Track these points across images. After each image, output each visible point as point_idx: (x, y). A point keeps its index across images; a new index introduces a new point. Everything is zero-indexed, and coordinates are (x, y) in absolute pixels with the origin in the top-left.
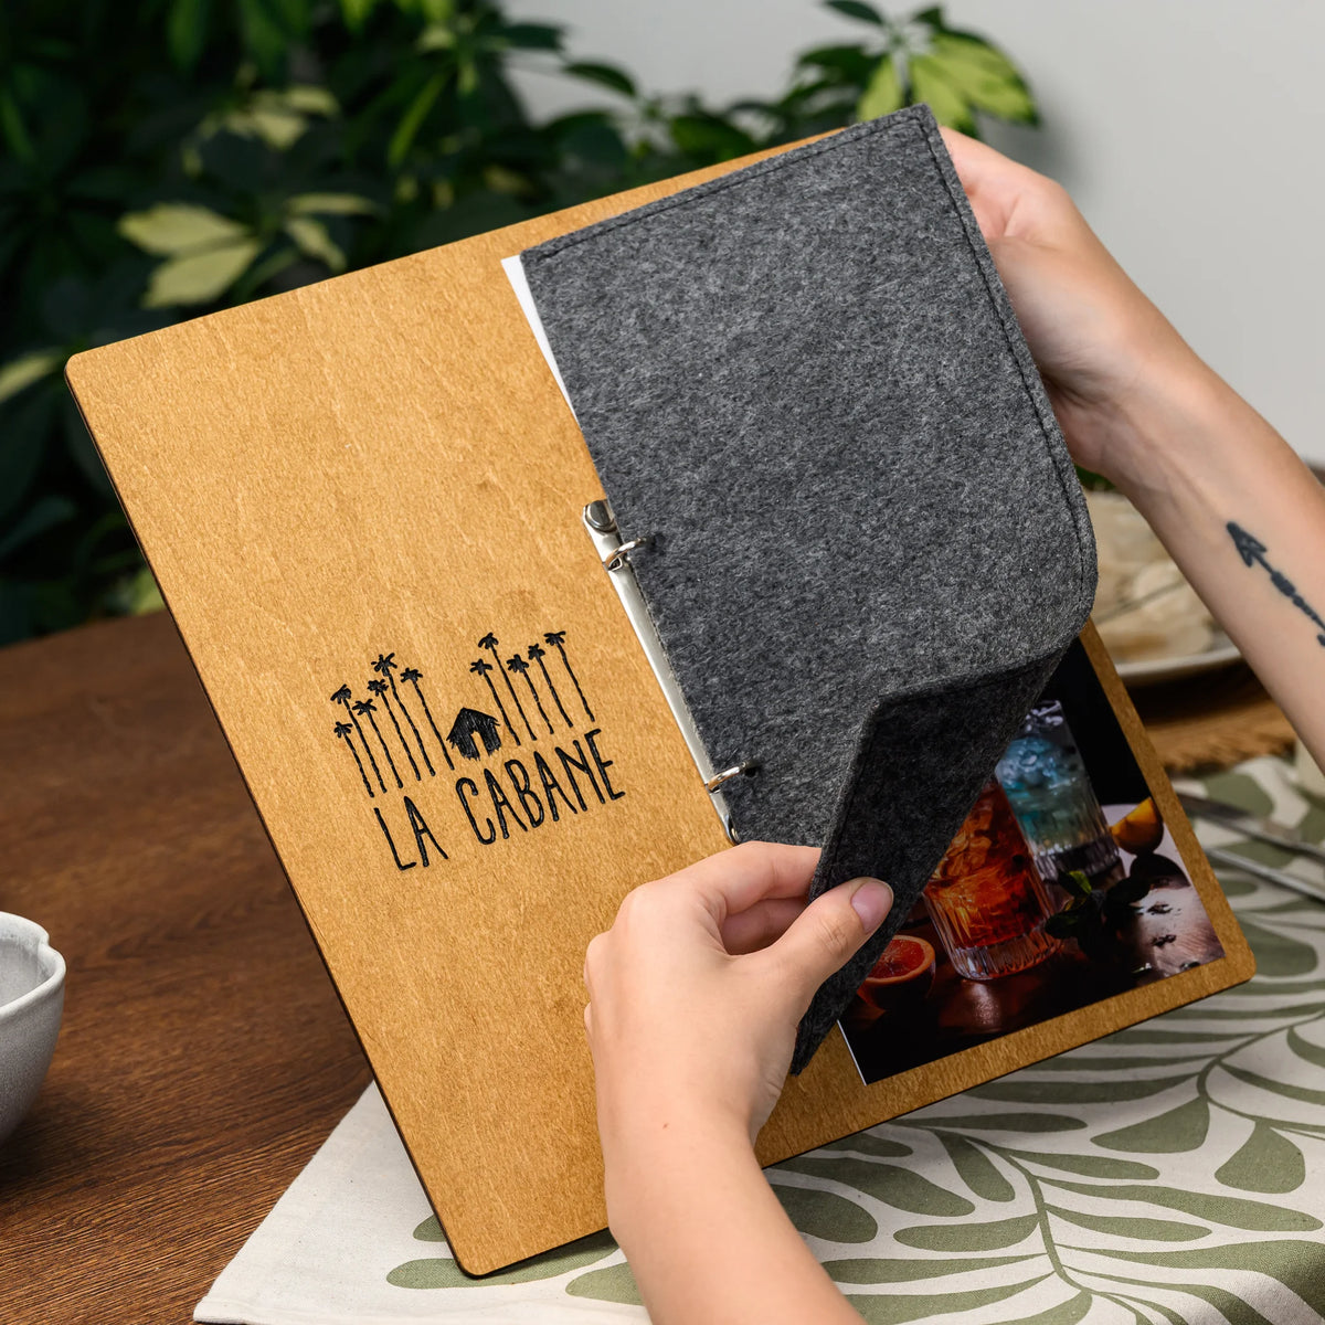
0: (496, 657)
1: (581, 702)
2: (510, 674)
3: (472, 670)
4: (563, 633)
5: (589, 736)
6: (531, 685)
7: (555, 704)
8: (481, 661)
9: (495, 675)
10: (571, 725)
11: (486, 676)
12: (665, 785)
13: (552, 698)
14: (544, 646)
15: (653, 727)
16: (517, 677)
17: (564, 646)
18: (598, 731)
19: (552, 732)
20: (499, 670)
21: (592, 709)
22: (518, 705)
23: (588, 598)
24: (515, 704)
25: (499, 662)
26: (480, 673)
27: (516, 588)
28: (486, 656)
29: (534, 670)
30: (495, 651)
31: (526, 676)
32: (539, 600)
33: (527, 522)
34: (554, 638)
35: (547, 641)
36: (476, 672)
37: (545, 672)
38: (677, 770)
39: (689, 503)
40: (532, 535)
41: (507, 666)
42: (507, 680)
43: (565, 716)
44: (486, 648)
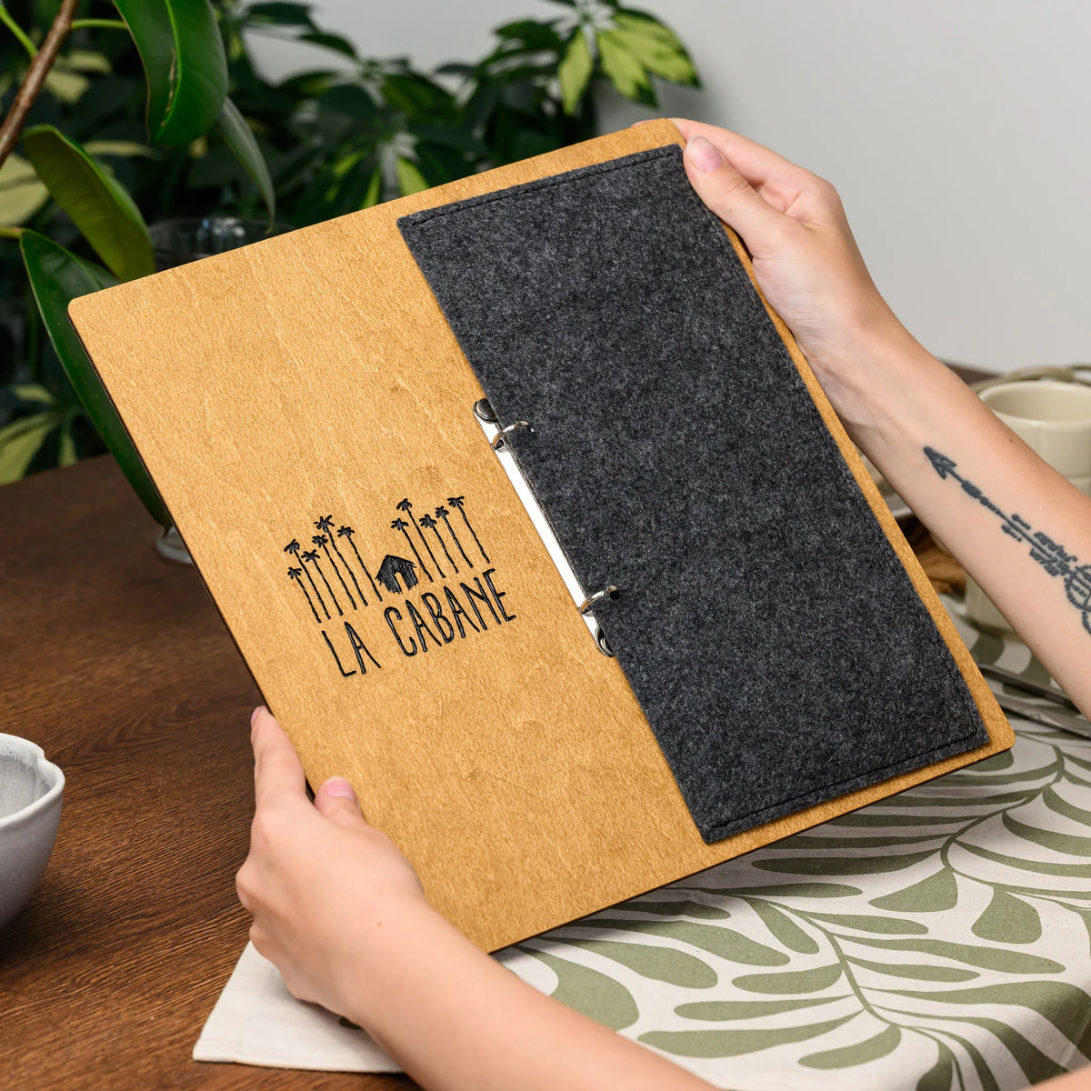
0: (411, 517)
1: (479, 548)
2: (423, 529)
3: (392, 527)
4: (462, 498)
5: (486, 574)
6: (439, 537)
7: (458, 551)
8: (399, 519)
9: (411, 530)
10: (471, 566)
11: (404, 531)
12: (547, 610)
13: (455, 546)
14: (447, 507)
15: (535, 566)
16: (428, 531)
17: (464, 507)
18: (493, 570)
19: (457, 571)
20: (414, 526)
21: (487, 554)
22: (430, 552)
23: (480, 472)
24: (427, 551)
25: (413, 520)
26: (399, 529)
27: (424, 465)
28: (404, 516)
29: (441, 525)
30: (410, 512)
31: (435, 530)
32: (442, 474)
33: (430, 415)
34: (453, 501)
35: (450, 504)
36: (396, 528)
37: (449, 527)
38: (556, 598)
39: (551, 404)
40: (435, 425)
41: (420, 523)
42: (420, 533)
43: (467, 560)
44: (403, 510)
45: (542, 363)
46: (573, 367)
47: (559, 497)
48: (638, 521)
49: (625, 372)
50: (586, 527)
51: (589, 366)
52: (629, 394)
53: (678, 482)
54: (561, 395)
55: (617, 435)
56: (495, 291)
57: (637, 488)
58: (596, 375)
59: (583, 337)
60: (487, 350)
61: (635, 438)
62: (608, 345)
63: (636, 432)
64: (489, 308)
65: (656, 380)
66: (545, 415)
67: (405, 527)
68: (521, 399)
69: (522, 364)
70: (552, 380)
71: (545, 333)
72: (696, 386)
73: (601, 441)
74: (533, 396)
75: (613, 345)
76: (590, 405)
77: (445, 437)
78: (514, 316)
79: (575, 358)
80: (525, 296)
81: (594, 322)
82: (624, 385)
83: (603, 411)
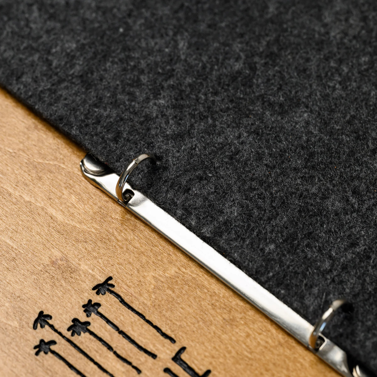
0: (56, 331)
1: (155, 331)
2: (76, 339)
3: (37, 354)
4: (110, 278)
5: (177, 358)
6: (100, 340)
7: (131, 346)
8: (42, 341)
9: (62, 347)
10: (154, 356)
11: (53, 352)
12: (271, 366)
13: (125, 341)
14: (96, 299)
15: (233, 320)
16: (83, 339)
17: (116, 289)
18: (183, 349)
19: (139, 371)
20: (63, 341)
21: (169, 333)
22: (96, 363)
23: (119, 238)
24: (92, 364)
25: (60, 334)
26: (46, 353)
27: (47, 261)
28: (46, 334)
29: (96, 324)
30: (52, 326)
31: (92, 333)
32: (74, 262)
33: (33, 200)
34: (100, 288)
35: (98, 293)
36: (42, 353)
37: (108, 321)
38: (275, 347)
39: (167, 123)
40: (43, 209)
41: (70, 333)
42: (75, 346)
43: (146, 351)
44: (42, 327)
45: (137, 83)
46: (173, 70)
47: (225, 223)
48: (333, 205)
49: (237, 47)
50: (273, 241)
51: (191, 60)
52: (253, 68)
53: (358, 138)
54: (174, 107)
55: (261, 120)
56: (48, 32)
57: (313, 167)
58: (204, 67)
59: (171, 33)
60: (66, 99)
61: (283, 113)
62: (202, 27)
63: (281, 105)
64: (49, 52)
65: (277, 40)
66: (167, 137)
67: (53, 347)
68: (130, 133)
69: (114, 95)
70: (156, 95)
71: (126, 49)
72: (325, 25)
73: (245, 134)
74: (141, 123)
75: (209, 26)
76: (213, 102)
77: (60, 217)
78: (82, 48)
79: (172, 59)
80: (84, 21)
81: (176, 12)
82: (241, 62)
83: (232, 101)
